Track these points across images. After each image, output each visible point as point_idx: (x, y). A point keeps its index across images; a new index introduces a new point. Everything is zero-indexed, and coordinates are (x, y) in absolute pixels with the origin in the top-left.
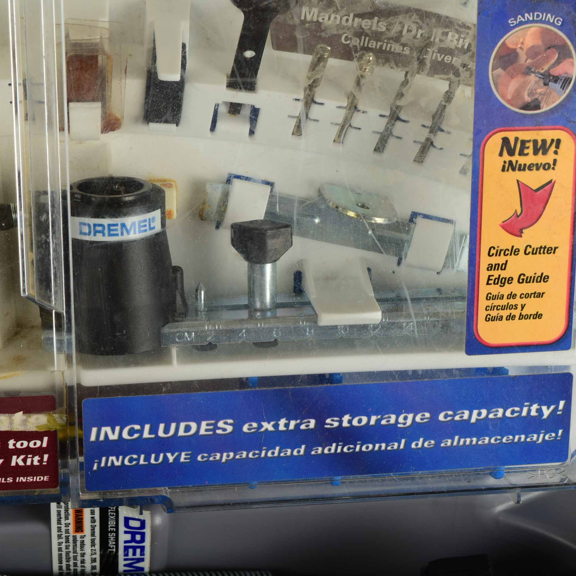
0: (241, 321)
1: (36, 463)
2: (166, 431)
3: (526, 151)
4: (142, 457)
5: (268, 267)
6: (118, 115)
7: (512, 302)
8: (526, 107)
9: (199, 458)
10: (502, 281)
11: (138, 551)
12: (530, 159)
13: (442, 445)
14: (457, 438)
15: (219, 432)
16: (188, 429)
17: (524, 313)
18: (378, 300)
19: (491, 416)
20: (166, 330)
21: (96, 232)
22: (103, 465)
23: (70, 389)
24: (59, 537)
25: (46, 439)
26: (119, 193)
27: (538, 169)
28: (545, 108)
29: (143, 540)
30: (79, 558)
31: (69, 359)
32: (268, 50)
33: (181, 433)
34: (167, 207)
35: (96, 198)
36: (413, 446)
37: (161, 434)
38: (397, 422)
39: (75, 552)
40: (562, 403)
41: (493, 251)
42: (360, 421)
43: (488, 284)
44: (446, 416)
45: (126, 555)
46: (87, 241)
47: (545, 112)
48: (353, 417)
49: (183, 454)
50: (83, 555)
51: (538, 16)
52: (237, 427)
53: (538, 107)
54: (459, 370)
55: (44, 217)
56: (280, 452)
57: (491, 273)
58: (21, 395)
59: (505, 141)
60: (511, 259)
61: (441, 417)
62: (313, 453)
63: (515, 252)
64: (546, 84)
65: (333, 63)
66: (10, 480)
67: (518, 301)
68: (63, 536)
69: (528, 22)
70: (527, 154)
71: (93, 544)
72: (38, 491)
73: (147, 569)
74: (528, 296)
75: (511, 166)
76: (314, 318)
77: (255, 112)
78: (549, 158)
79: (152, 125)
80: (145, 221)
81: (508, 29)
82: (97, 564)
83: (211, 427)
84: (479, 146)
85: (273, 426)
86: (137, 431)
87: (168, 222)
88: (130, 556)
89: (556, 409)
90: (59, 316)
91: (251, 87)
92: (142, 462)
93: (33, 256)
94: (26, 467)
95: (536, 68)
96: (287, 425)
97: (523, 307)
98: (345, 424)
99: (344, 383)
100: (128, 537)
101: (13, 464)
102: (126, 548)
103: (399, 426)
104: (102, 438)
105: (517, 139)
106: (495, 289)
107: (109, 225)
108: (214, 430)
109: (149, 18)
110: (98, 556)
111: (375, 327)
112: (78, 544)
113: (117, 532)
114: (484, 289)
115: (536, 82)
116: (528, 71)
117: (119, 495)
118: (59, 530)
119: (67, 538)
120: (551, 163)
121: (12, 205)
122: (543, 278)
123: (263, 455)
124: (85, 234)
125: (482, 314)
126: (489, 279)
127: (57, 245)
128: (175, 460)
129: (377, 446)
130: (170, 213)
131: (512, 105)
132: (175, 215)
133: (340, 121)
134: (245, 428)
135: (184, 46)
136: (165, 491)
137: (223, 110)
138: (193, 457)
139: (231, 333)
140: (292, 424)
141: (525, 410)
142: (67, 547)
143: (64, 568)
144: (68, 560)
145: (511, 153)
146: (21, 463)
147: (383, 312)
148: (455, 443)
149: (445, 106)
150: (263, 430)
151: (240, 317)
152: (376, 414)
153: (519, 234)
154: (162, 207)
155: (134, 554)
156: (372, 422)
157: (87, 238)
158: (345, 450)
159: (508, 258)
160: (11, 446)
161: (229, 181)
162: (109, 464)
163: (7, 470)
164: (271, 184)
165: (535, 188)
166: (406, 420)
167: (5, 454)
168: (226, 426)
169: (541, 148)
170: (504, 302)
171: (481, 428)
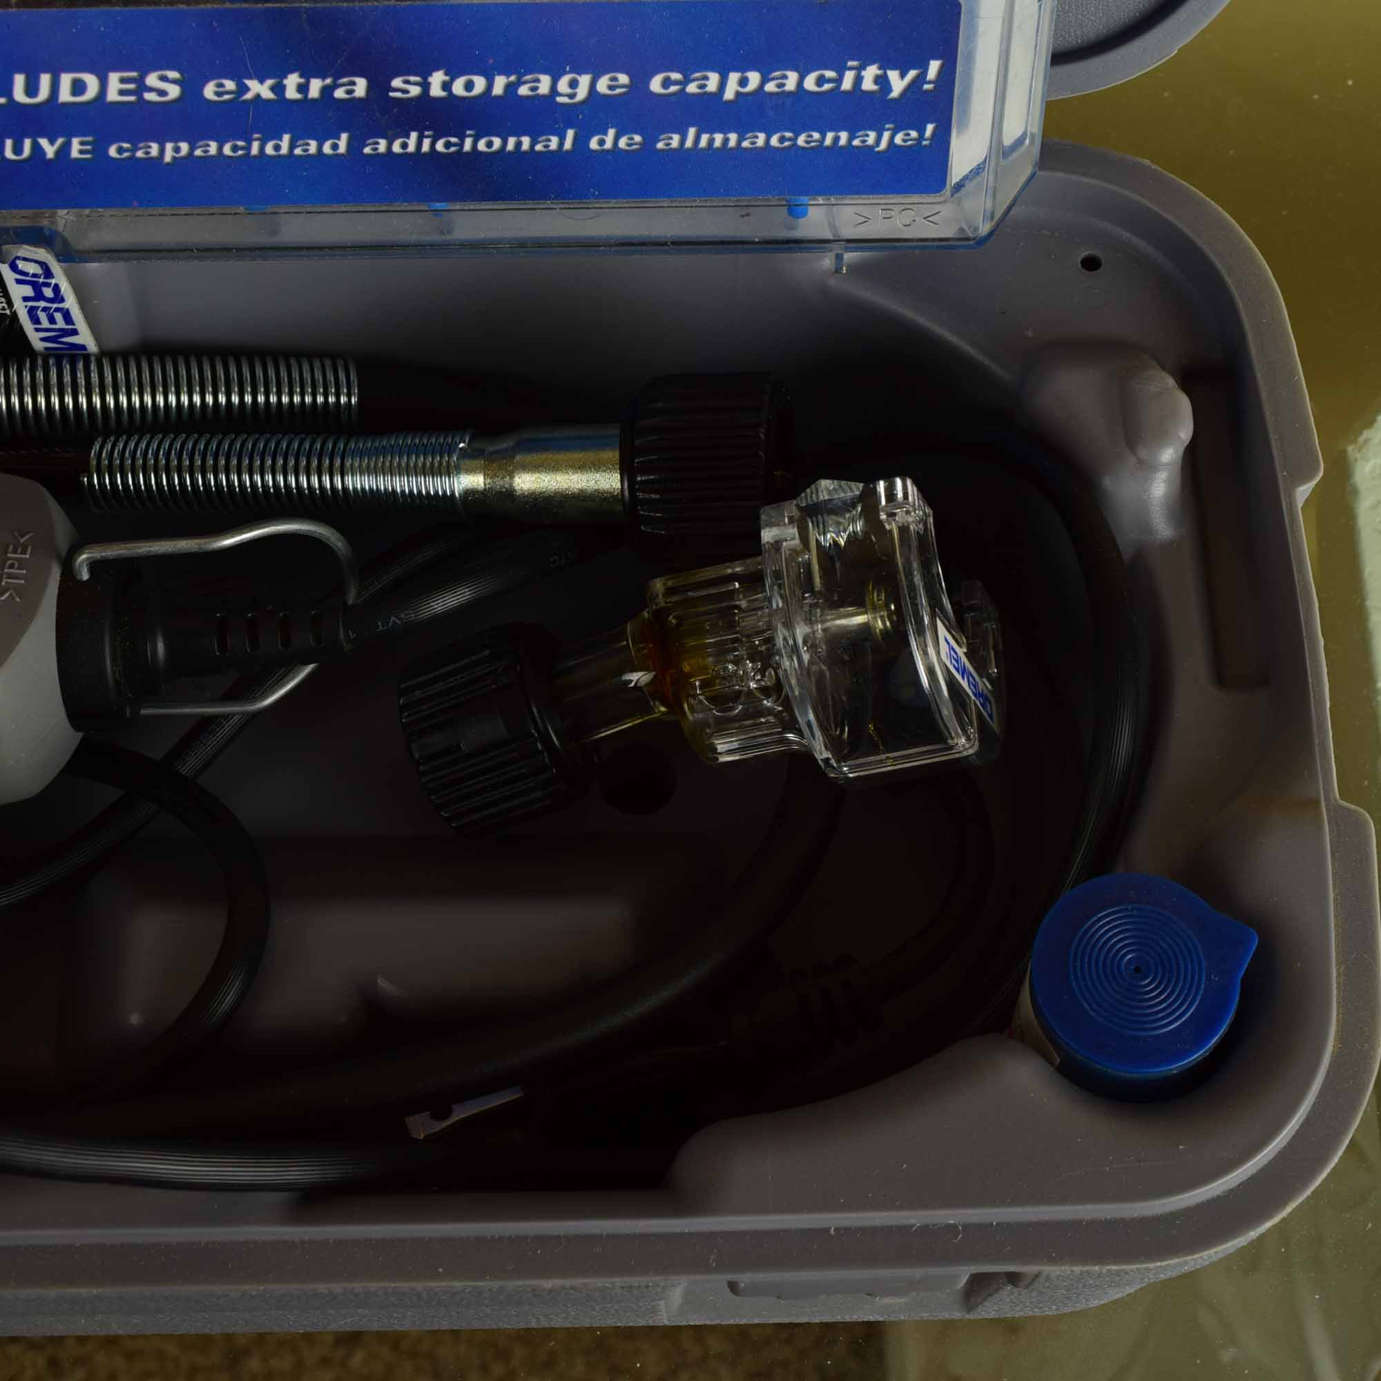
2: (31, 89)
9: (113, 152)
11: (58, 315)
13: (660, 146)
14: (692, 132)
15: (150, 97)
19: (770, 87)
29: (59, 298)
33: (65, 96)
36: (594, 144)
37: (20, 96)
38: (554, 91)
40: (934, 67)
42: (469, 86)
44: (667, 83)
48: (453, 74)
49: (75, 142)
52: (191, 87)
56: (292, 146)
61: (656, 85)
62: (367, 150)
83: (132, 86)
85: (272, 89)
88: (46, 324)
89: (920, 78)
96: (303, 88)
98: (436, 91)
102: (32, 311)
103: (559, 99)
108: (138, 93)
123: (255, 150)
128: (58, 153)
129: (512, 142)
134: (209, 91)
138: (99, 149)
140: (315, 87)
141: (849, 77)
148: (689, 143)
150: (249, 96)
152: (507, 73)
156: (498, 90)
166: (574, 87)
168: (164, 86)
171: (749, 113)
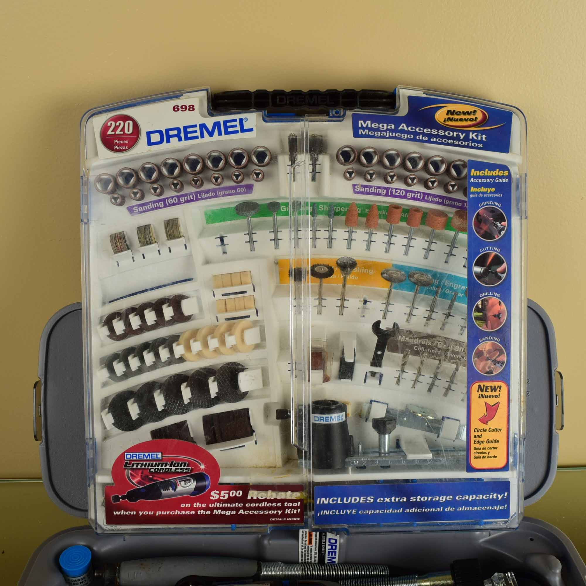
0: (376, 457)
1: (295, 513)
2: (347, 500)
3: (488, 390)
4: (337, 511)
5: (387, 436)
6: (329, 376)
7: (484, 451)
8: (487, 373)
9: (360, 512)
10: (480, 442)
11: (334, 553)
12: (489, 393)
13: (458, 510)
15: (368, 501)
16: (355, 500)
17: (489, 456)
18: (430, 450)
19: (477, 498)
20: (347, 460)
21: (321, 420)
22: (322, 514)
23: (310, 483)
24: (302, 546)
25: (299, 503)
26: (329, 405)
27: (493, 397)
28: (495, 373)
29: (336, 549)
30: (310, 556)
31: (309, 470)
32: (386, 352)
33: (353, 502)
34: (348, 412)
35: (321, 407)
36: (446, 510)
37: (345, 502)
38: (439, 499)
39: (308, 553)
40: (506, 494)
41: (476, 430)
42: (424, 499)
43: (474, 443)
44: (459, 498)
45: (329, 555)
46: (317, 424)
47: (495, 375)
48: (421, 497)
49: (353, 510)
50: (311, 555)
51: (490, 338)
52: (375, 500)
53: (492, 373)
54: (464, 479)
55: (301, 413)
56: (392, 511)
57: (476, 439)
58: (291, 484)
59: (480, 386)
60: (483, 433)
61: (457, 498)
62: (405, 512)
63: (485, 430)
64: (495, 364)
65: (411, 358)
66: (285, 519)
67: (487, 451)
68: (304, 546)
69: (487, 340)
70: (488, 392)
71: (316, 550)
72: (296, 524)
73: (337, 562)
74: (490, 448)
75: (482, 396)
76: (405, 456)
77: (381, 376)
78: (497, 393)
79: (342, 380)
80: (339, 416)
81: (479, 343)
82: (317, 559)
84: (469, 388)
85: (390, 500)
86: (335, 500)
88: (330, 556)
89: (504, 496)
90: (306, 452)
91: (380, 366)
92: (337, 513)
93: (297, 428)
94: (291, 514)
95: (490, 358)
96: (395, 500)
97: (489, 453)
98: (418, 500)
99: (418, 483)
100: (330, 547)
101: (286, 513)
102: (329, 552)
103: (440, 501)
104: (321, 503)
105: (484, 385)
106: (477, 446)
107: (326, 417)
108: (366, 501)
109: (341, 339)
110: (317, 555)
111: (430, 461)
112: (310, 549)
113: (325, 545)
114: (473, 446)
115: (491, 363)
116: (487, 359)
117: (327, 527)
118: (302, 543)
119: (305, 547)
120: (498, 395)
121: (289, 410)
122: (497, 441)
123: (385, 512)
124: (316, 421)
125: (472, 456)
126: (475, 441)
127: (305, 424)
128: (350, 513)
129: (431, 509)
130: (348, 415)
131: (481, 372)
132: (350, 415)
133: (414, 379)
134: (378, 500)
135: (355, 350)
136: (346, 526)
137: (369, 374)
138: (357, 512)
139: (373, 462)
140: (397, 499)
141: (491, 496)
142: (305, 551)
143: (303, 560)
144: (305, 557)
145: (482, 391)
146: (289, 513)
147: (433, 455)
148: (463, 509)
149: (455, 372)
150: (385, 501)
152: (431, 496)
153: (486, 423)
154: (346, 411)
155: (332, 555)
156: (429, 499)
157: (317, 422)
158: (418, 511)
160: (285, 505)
161: (371, 402)
162: (324, 514)
163: (284, 515)
164: (388, 404)
165: (492, 405)
166: (442, 499)
167: (283, 508)
168: (370, 499)
169: (494, 389)
170: (481, 451)
171: (473, 503)
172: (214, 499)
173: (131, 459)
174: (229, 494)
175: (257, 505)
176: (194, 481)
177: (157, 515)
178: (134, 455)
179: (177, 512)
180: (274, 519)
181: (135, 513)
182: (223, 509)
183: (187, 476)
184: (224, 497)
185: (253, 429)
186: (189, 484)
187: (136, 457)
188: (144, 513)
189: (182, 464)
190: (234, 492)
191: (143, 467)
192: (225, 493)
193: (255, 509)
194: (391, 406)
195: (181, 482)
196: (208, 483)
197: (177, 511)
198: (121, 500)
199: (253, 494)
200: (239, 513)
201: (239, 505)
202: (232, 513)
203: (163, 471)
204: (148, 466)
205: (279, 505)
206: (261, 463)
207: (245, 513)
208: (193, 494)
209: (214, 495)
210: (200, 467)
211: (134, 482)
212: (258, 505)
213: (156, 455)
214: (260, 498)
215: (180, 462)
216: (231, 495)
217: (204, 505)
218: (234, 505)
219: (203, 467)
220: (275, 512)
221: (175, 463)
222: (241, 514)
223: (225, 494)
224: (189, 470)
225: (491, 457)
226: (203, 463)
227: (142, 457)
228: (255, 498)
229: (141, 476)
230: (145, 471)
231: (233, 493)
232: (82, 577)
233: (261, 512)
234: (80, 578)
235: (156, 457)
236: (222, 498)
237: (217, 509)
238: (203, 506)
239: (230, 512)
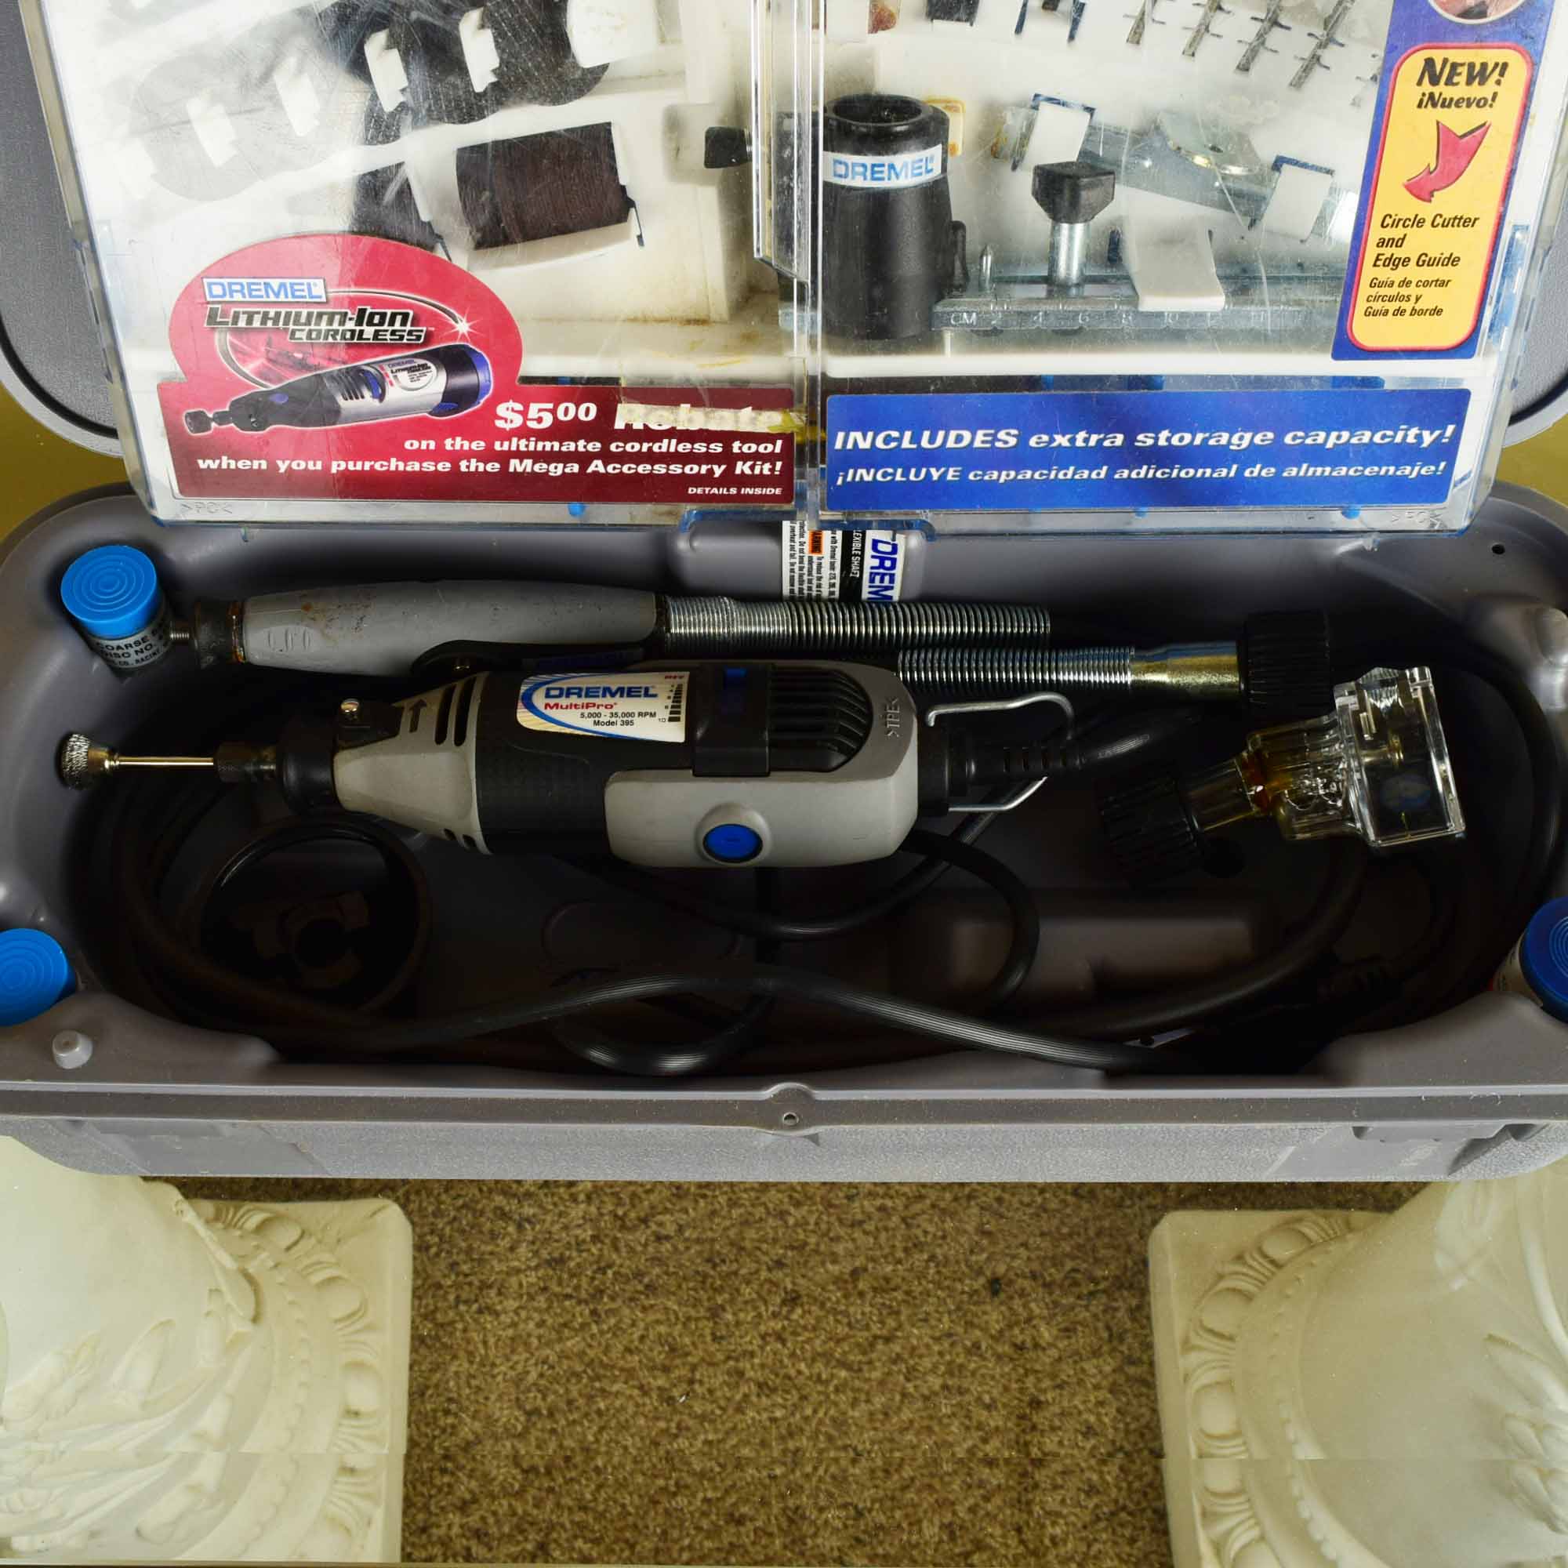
0: (1039, 300)
1: (766, 472)
2: (932, 440)
3: (1456, 79)
4: (900, 471)
5: (1079, 227)
6: (892, 8)
7: (1404, 291)
8: (1466, 14)
9: (971, 477)
10: (1394, 263)
11: (887, 578)
12: (1459, 90)
13: (1285, 474)
15: (999, 444)
16: (959, 439)
17: (1418, 307)
18: (1220, 278)
19: (1354, 441)
20: (939, 308)
21: (855, 174)
22: (849, 479)
23: (813, 380)
24: (792, 556)
25: (779, 443)
26: (889, 121)
27: (1469, 105)
28: (1493, 16)
29: (893, 567)
30: (815, 582)
31: (812, 343)
33: (951, 444)
34: (951, 141)
35: (858, 126)
36: (1247, 474)
37: (925, 444)
38: (1229, 443)
39: (810, 574)
40: (1450, 429)
41: (1389, 221)
42: (1181, 439)
43: (1375, 265)
44: (1295, 438)
45: (872, 580)
46: (843, 187)
47: (1492, 23)
48: (1173, 433)
49: (951, 470)
50: (819, 579)
52: (1023, 439)
53: (1482, 14)
54: (1320, 378)
55: (787, 153)
56: (1074, 474)
57: (1382, 250)
58: (752, 386)
59: (1429, 63)
60: (1412, 232)
61: (1288, 439)
62: (1117, 476)
66: (733, 491)
67: (1412, 291)
68: (797, 556)
70: (1457, 84)
71: (832, 566)
72: (767, 506)
73: (896, 598)
74: (1427, 284)
75: (1432, 101)
76: (1133, 299)
77: (1079, 8)
78: (1486, 90)
79: (938, 23)
80: (921, 160)
82: (837, 589)
83: (989, 438)
84: (1391, 70)
85: (1069, 440)
86: (895, 439)
87: (950, 159)
88: (877, 582)
89: (1441, 436)
90: (801, 285)
92: (898, 478)
93: (771, 205)
94: (753, 476)
96: (1086, 440)
97: (1417, 299)
98: (1162, 442)
99: (1166, 389)
100: (876, 562)
101: (738, 471)
102: (872, 575)
103: (1232, 447)
104: (850, 446)
105: (1445, 61)
106: (1384, 273)
107: (873, 166)
108: (992, 442)
110: (837, 581)
111: (1214, 316)
112: (815, 567)
113: (862, 556)
114: (1368, 272)
117: (868, 517)
118: (792, 548)
119: (801, 558)
120: (1490, 98)
121: (746, 132)
122: (1453, 261)
123: (1052, 476)
124: (838, 176)
125: (1361, 305)
126: (1377, 259)
127: (802, 191)
128: (940, 477)
129: (1200, 472)
130: (954, 147)
131: (1446, 10)
132: (959, 152)
133: (1195, 24)
134: (1033, 442)
136: (927, 515)
137: (1035, 3)
138: (963, 475)
139: (1024, 316)
140: (1094, 439)
141: (1400, 435)
142: (801, 569)
143: (796, 592)
144: (801, 582)
145: (1434, 81)
146: (748, 471)
147: (1227, 296)
148: (1302, 473)
150: (1055, 444)
151: (1033, 295)
152: (1203, 431)
153: (1428, 198)
154: (945, 143)
155: (882, 580)
156: (1197, 442)
157: (842, 181)
158: (1158, 474)
159: (1408, 230)
160: (736, 450)
162: (857, 479)
163: (729, 479)
164: (1090, 110)
165: (1460, 133)
166: (1241, 440)
167: (728, 458)
168: (1008, 438)
169: (1479, 75)
170: (1394, 291)
171: (1339, 456)
172: (508, 426)
173: (227, 298)
174: (554, 412)
175: (645, 447)
176: (438, 369)
177: (334, 470)
178: (234, 287)
179: (395, 464)
180: (699, 491)
181: (264, 465)
182: (537, 457)
183: (416, 356)
184: (540, 420)
185: (631, 194)
186: (424, 380)
187: (241, 291)
188: (294, 466)
189: (394, 316)
190: (572, 407)
191: (270, 324)
192: (540, 410)
193: (638, 458)
194: (1102, 118)
195: (399, 375)
196: (485, 377)
197: (393, 461)
198: (214, 425)
199: (629, 415)
200: (589, 470)
201: (590, 447)
202: (567, 470)
203: (334, 337)
204: (286, 323)
205: (717, 448)
206: (661, 308)
207: (610, 469)
208: (439, 410)
209: (508, 415)
210: (453, 327)
211: (246, 370)
212: (650, 449)
213: (305, 287)
214: (654, 426)
215: (389, 312)
216: (561, 416)
217: (478, 445)
218: (572, 446)
219: (463, 327)
220: (704, 469)
221: (372, 315)
222: (595, 473)
223: (542, 414)
224: (419, 338)
225: (1422, 312)
226: (463, 314)
227: (263, 293)
228: (638, 425)
229: (268, 352)
230: (275, 338)
231: (568, 411)
232: (138, 637)
233: (660, 469)
234: (131, 640)
235: (306, 293)
236: (532, 425)
237: (521, 455)
238: (474, 446)
239: (560, 466)
